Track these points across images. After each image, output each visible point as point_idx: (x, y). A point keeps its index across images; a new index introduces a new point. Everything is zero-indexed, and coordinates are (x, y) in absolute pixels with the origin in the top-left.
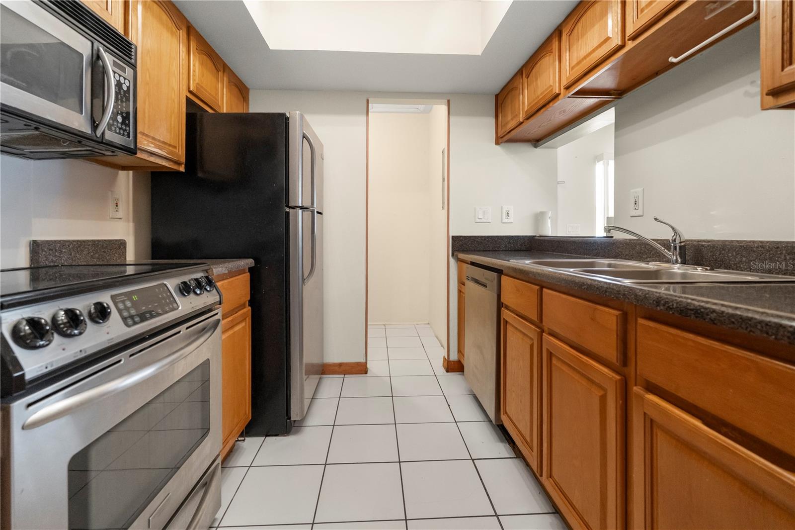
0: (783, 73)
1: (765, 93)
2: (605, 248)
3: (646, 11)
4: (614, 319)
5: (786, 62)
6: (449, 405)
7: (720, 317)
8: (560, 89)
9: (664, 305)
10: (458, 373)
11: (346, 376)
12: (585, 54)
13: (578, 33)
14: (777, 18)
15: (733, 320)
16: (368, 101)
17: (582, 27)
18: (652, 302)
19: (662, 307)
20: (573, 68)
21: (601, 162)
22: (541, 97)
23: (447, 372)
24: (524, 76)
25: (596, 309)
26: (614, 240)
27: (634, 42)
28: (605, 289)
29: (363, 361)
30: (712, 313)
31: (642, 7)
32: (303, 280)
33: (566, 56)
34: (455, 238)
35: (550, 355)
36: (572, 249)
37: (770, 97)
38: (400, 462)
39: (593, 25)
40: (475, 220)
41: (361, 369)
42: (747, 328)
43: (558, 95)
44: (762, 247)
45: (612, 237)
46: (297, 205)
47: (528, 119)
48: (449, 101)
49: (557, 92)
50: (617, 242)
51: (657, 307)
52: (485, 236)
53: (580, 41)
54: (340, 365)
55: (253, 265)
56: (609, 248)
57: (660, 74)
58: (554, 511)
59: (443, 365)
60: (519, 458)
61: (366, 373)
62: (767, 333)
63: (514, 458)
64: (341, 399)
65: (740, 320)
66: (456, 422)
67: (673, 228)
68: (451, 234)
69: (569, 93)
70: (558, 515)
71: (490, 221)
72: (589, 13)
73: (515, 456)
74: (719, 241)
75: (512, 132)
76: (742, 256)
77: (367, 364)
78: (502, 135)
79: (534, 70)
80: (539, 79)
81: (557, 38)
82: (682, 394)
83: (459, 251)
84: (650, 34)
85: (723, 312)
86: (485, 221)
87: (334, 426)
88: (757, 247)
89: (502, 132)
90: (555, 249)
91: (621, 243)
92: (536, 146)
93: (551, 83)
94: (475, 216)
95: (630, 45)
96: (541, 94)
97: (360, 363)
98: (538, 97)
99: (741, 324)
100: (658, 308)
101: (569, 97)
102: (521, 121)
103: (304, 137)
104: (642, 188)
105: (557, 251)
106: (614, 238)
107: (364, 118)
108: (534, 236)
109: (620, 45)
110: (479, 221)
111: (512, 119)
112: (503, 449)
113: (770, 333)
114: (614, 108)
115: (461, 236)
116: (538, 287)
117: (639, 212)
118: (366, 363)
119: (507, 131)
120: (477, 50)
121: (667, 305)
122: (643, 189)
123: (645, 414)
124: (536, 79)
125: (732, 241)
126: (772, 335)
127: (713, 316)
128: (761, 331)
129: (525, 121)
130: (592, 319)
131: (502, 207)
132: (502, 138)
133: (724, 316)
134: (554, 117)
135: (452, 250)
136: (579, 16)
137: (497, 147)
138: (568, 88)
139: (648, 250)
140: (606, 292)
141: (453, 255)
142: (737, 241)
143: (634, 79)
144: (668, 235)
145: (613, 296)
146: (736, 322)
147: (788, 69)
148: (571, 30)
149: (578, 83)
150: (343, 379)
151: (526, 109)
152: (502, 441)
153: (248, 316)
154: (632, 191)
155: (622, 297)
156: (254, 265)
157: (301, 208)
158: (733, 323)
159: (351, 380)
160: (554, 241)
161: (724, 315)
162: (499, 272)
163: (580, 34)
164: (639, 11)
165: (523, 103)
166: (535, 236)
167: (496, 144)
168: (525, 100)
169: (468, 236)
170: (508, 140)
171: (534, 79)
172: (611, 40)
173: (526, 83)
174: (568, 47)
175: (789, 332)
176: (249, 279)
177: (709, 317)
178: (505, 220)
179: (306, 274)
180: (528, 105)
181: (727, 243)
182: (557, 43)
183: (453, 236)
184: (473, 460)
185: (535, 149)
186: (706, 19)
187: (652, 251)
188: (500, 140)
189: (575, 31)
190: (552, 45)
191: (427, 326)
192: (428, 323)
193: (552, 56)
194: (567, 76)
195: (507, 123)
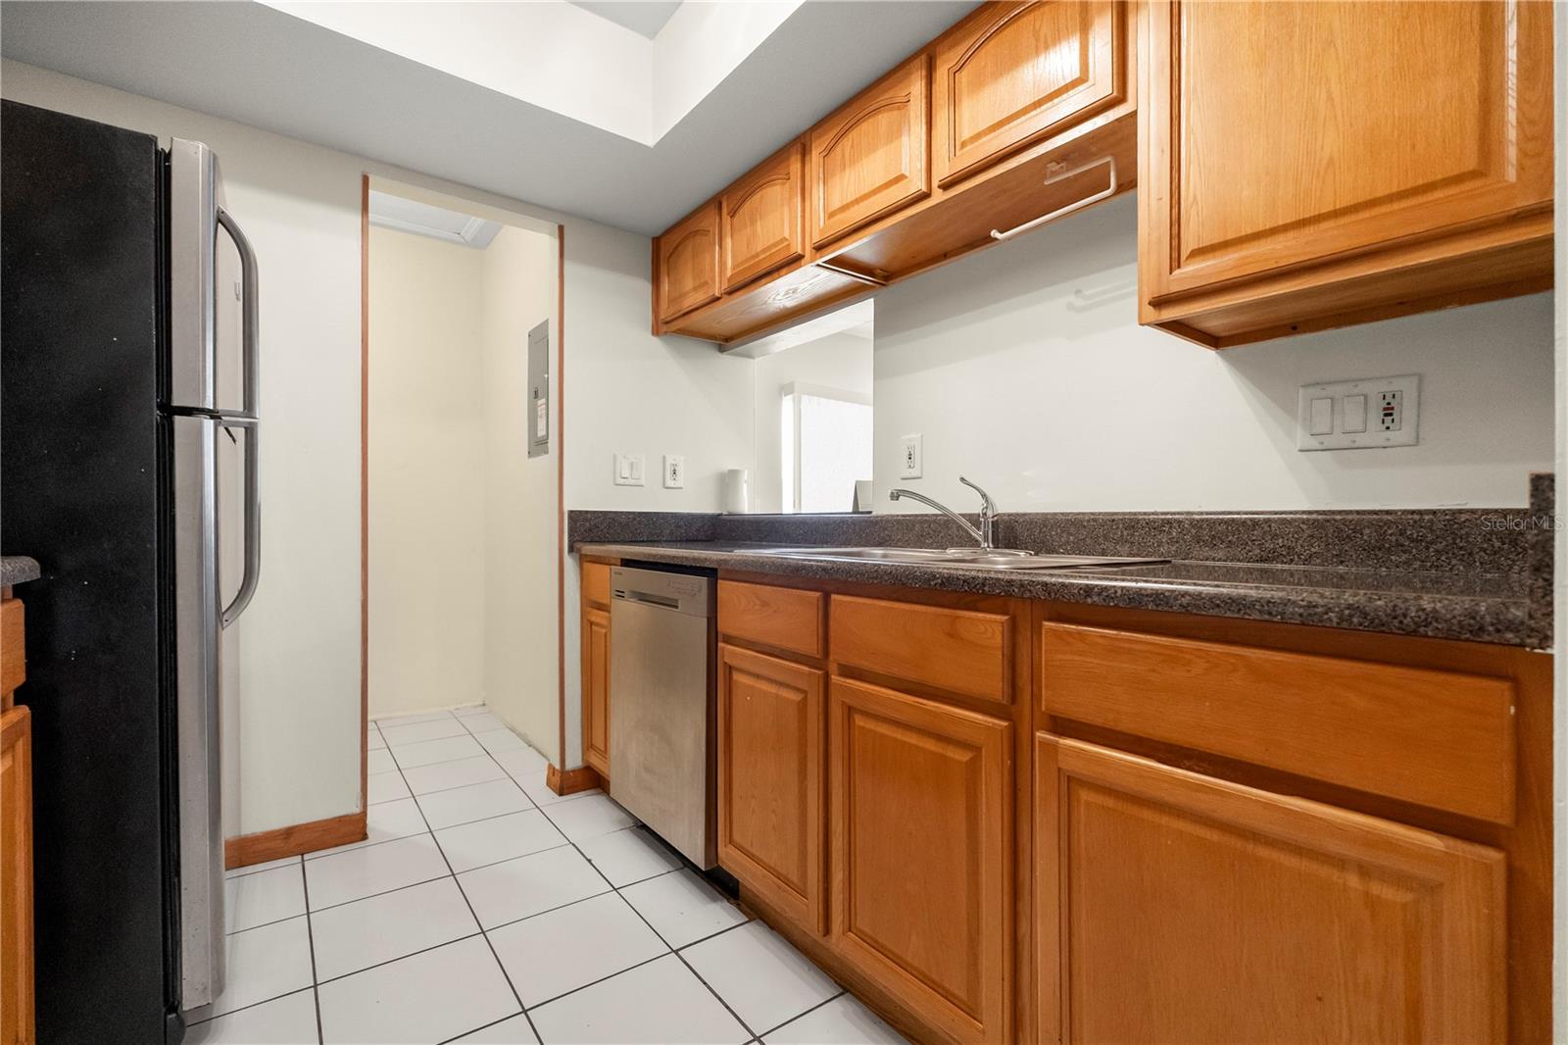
0: (1172, 277)
1: (1146, 300)
2: (860, 530)
3: (969, 147)
4: (998, 629)
5: (1175, 264)
6: (589, 861)
7: (1197, 600)
8: (804, 248)
9: (1099, 594)
10: (588, 792)
11: (306, 857)
12: (858, 196)
13: (843, 156)
14: (1164, 199)
15: (1218, 602)
16: (366, 180)
17: (852, 147)
18: (1076, 591)
19: (1095, 599)
20: (831, 215)
21: (790, 397)
22: (763, 256)
23: (561, 794)
24: (725, 211)
25: (957, 617)
26: (874, 517)
27: (946, 192)
28: (981, 581)
29: (354, 809)
30: (1183, 596)
31: (963, 139)
32: (219, 614)
33: (817, 193)
34: (576, 517)
35: (850, 710)
36: (800, 535)
37: (1151, 308)
38: (525, 1011)
39: (872, 148)
40: (615, 480)
41: (350, 830)
42: (1240, 610)
43: (800, 257)
44: (1095, 520)
45: (871, 512)
46: (201, 406)
47: (731, 292)
48: (561, 229)
49: (800, 252)
50: (881, 521)
51: (1085, 598)
52: (634, 513)
53: (847, 171)
54: (289, 832)
55: (36, 575)
56: (868, 531)
57: (950, 257)
58: (841, 991)
59: (549, 784)
60: (754, 919)
61: (365, 837)
62: (1270, 614)
63: (746, 922)
64: (311, 915)
65: (1229, 601)
66: (615, 889)
67: (984, 496)
68: (567, 508)
69: (821, 257)
70: (848, 994)
71: (643, 482)
72: (865, 126)
73: (747, 919)
74: (1037, 514)
75: (693, 314)
76: (1070, 534)
77: (366, 815)
78: (668, 319)
79: (747, 205)
80: (759, 223)
81: (799, 157)
82: (1126, 725)
83: (584, 541)
84: (974, 185)
85: (1200, 593)
86: (633, 482)
87: (315, 986)
88: (1088, 521)
89: (671, 311)
90: (766, 536)
91: (888, 521)
92: (722, 349)
93: (786, 235)
94: (615, 473)
95: (938, 197)
96: (764, 251)
97: (347, 816)
98: (757, 255)
99: (1231, 606)
100: (1089, 601)
101: (818, 265)
102: (717, 294)
103: (221, 220)
104: (920, 435)
105: (768, 538)
106: (874, 514)
107: (358, 219)
108: (719, 515)
109: (924, 193)
110: (622, 481)
111: (695, 289)
112: (720, 914)
113: (1274, 613)
114: (872, 300)
115: (587, 512)
116: (818, 594)
117: (914, 472)
118: (364, 813)
119: (682, 313)
120: (649, 134)
121: (1105, 594)
122: (922, 436)
123: (1059, 769)
124: (753, 222)
125: (1055, 514)
126: (1276, 615)
127: (1185, 601)
128: (1260, 611)
129: (725, 296)
130: (951, 635)
131: (664, 457)
132: (667, 323)
133: (1204, 598)
134: (774, 299)
135: (569, 541)
136: (846, 128)
137: (656, 340)
138: (820, 248)
139: (934, 531)
140: (984, 585)
141: (571, 549)
142: (1062, 514)
143: (914, 257)
144: (976, 506)
145: (997, 591)
146: (1222, 605)
147: (1177, 272)
148: (829, 147)
149: (841, 243)
150: (300, 865)
151: (729, 273)
152: (714, 900)
153: (22, 735)
154: (903, 438)
155: (1016, 590)
156: (39, 576)
157: (214, 415)
158: (1218, 606)
159: (323, 865)
160: (762, 521)
161: (1203, 596)
162: (710, 573)
163: (847, 157)
164: (957, 145)
165: (722, 263)
166: (721, 515)
167: (653, 334)
168: (727, 255)
169: (601, 512)
170: (679, 330)
171: (748, 223)
172: (906, 180)
173: (729, 227)
174: (821, 176)
175: (1301, 607)
176: (22, 620)
177: (1179, 602)
178: (670, 483)
179: (227, 598)
180: (734, 268)
181: (1049, 517)
182: (799, 165)
183: (571, 512)
184: (676, 952)
185: (719, 354)
186: (1046, 183)
187: (940, 532)
188: (665, 328)
189: (838, 149)
190: (788, 166)
191: (480, 710)
192: (481, 703)
193: (787, 185)
194: (820, 227)
195: (683, 296)
